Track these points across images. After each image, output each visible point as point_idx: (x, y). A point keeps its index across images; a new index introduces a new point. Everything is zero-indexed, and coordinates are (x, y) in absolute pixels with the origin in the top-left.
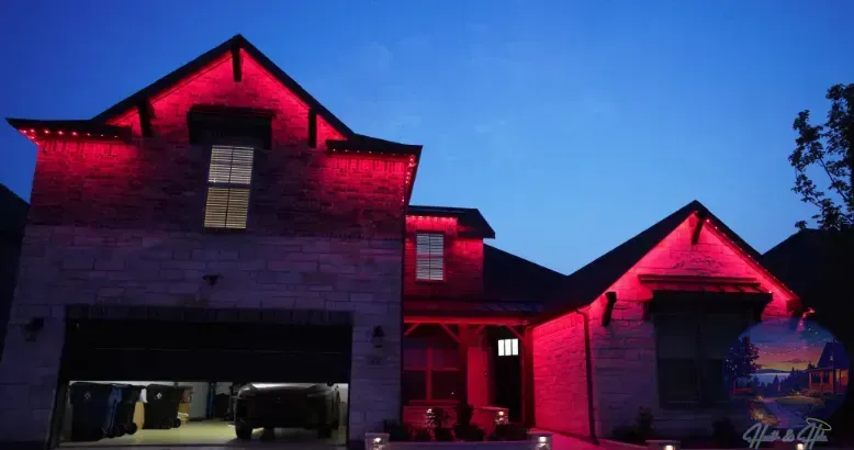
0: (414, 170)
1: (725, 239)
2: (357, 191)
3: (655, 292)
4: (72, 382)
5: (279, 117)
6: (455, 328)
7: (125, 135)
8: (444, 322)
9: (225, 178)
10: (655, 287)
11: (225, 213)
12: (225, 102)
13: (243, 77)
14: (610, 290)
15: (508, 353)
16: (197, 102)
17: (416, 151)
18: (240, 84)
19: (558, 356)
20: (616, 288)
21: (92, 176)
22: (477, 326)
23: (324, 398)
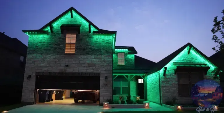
0: (115, 38)
1: (197, 52)
2: (101, 43)
3: (177, 67)
4: (38, 90)
5: (82, 26)
6: (127, 76)
7: (47, 33)
8: (124, 75)
9: (69, 42)
10: (177, 65)
11: (70, 50)
12: (69, 23)
13: (73, 17)
14: (165, 66)
15: (141, 82)
16: (63, 24)
17: (115, 33)
18: (73, 19)
19: (153, 83)
20: (167, 66)
21: (40, 43)
22: (133, 76)
23: (94, 93)
